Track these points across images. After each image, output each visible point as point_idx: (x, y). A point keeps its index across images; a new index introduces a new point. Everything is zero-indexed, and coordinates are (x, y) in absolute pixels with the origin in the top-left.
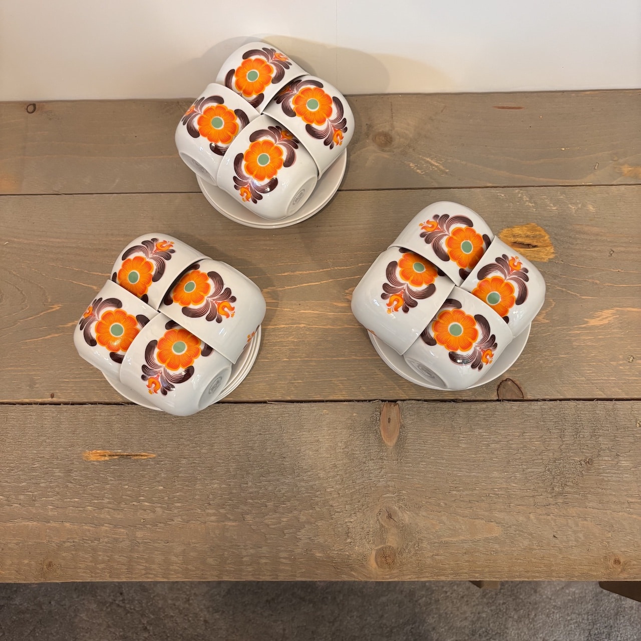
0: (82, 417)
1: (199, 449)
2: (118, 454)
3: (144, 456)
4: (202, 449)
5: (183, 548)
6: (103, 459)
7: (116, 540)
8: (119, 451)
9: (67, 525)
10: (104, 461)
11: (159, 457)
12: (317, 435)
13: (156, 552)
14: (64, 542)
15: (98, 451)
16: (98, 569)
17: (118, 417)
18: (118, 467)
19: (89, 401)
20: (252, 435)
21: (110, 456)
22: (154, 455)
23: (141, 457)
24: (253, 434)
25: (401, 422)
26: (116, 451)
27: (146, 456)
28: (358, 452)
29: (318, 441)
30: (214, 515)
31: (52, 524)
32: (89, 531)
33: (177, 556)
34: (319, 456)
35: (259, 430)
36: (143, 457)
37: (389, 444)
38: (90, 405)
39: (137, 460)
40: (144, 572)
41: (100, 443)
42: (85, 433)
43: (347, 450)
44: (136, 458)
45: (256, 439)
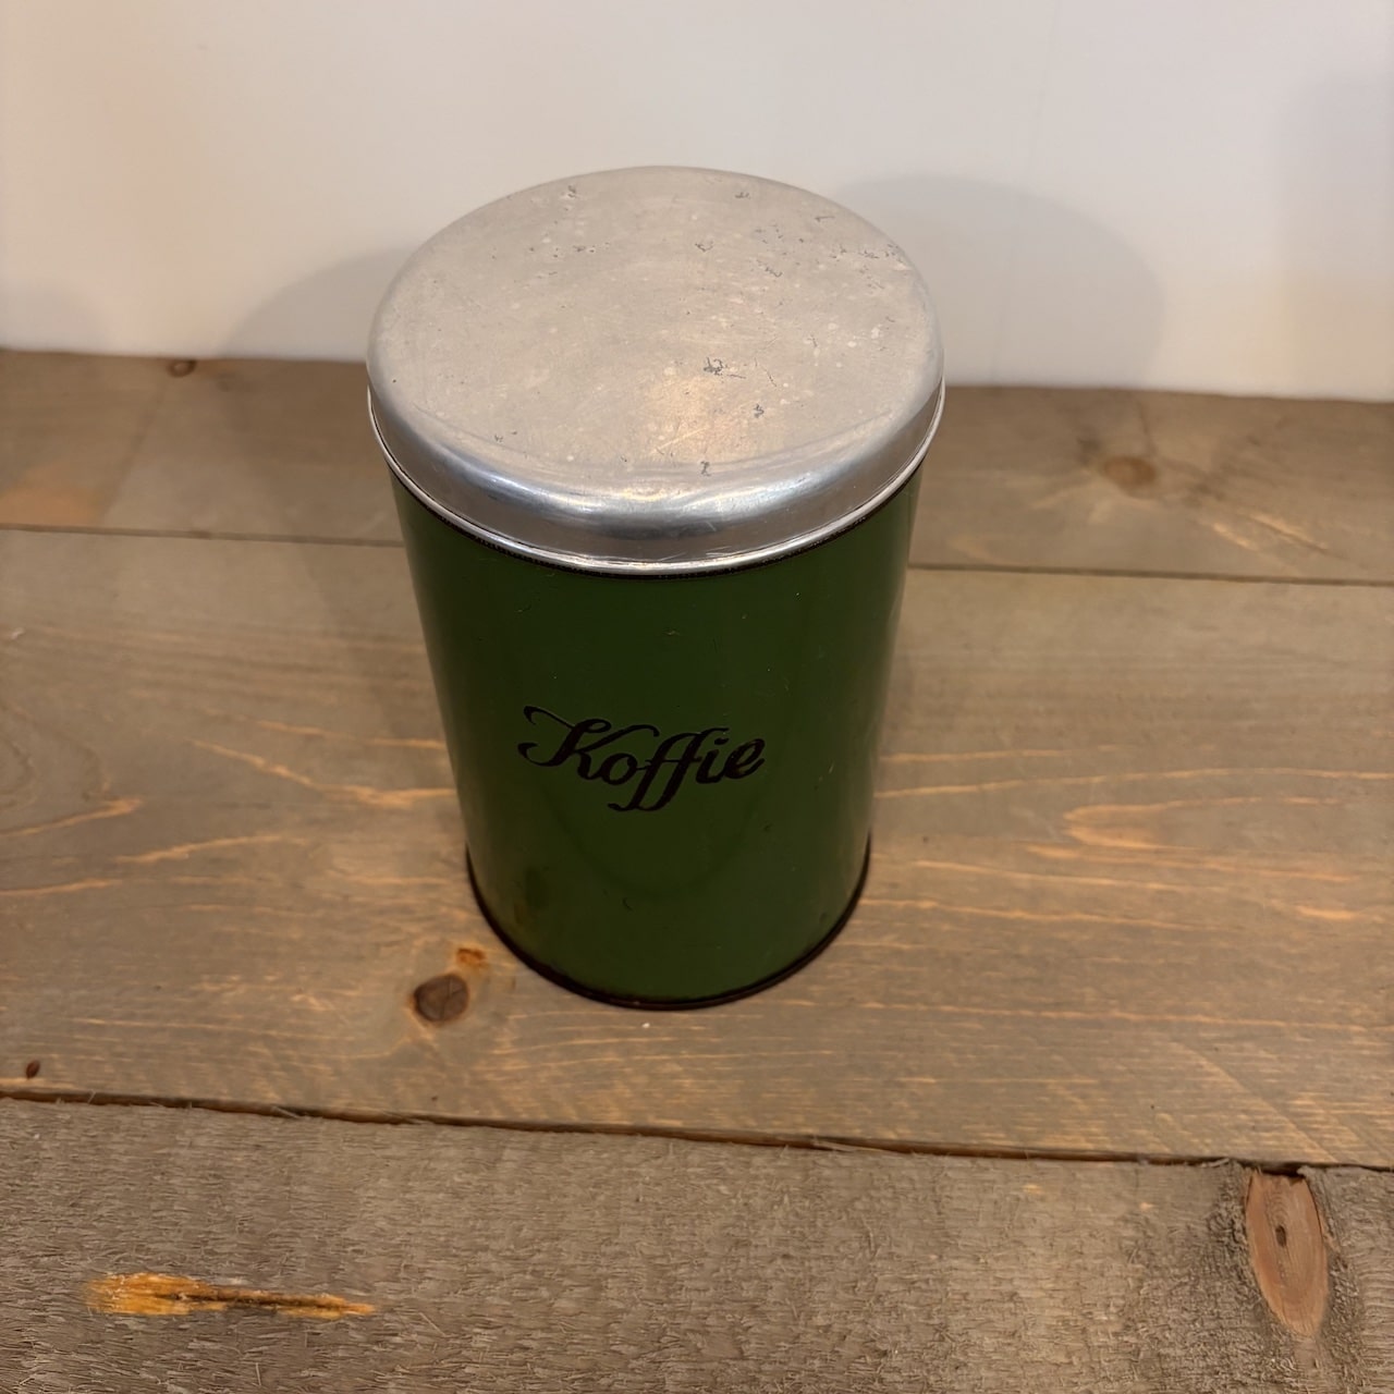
0: (121, 1149)
1: (544, 1293)
2: (228, 1292)
3: (328, 1307)
4: (557, 1297)
6: (165, 1308)
8: (235, 1281)
10: (168, 1318)
11: (387, 1316)
12: (1009, 1276)
15: (154, 1279)
17: (256, 1155)
18: (217, 1347)
19: (162, 1094)
20: (755, 1258)
21: (195, 1298)
22: (369, 1308)
23: (315, 1312)
24: (760, 1252)
25: (1327, 1246)
26: (221, 1281)
27: (337, 1308)
28: (1179, 1352)
29: (1013, 1296)
34: (1023, 1354)
35: (782, 1241)
36: (325, 1314)
37: (1296, 1326)
38: (161, 1110)
39: (300, 1321)
41: (168, 1246)
42: (118, 1203)
43: (1133, 1340)
44: (294, 1312)
45: (769, 1272)
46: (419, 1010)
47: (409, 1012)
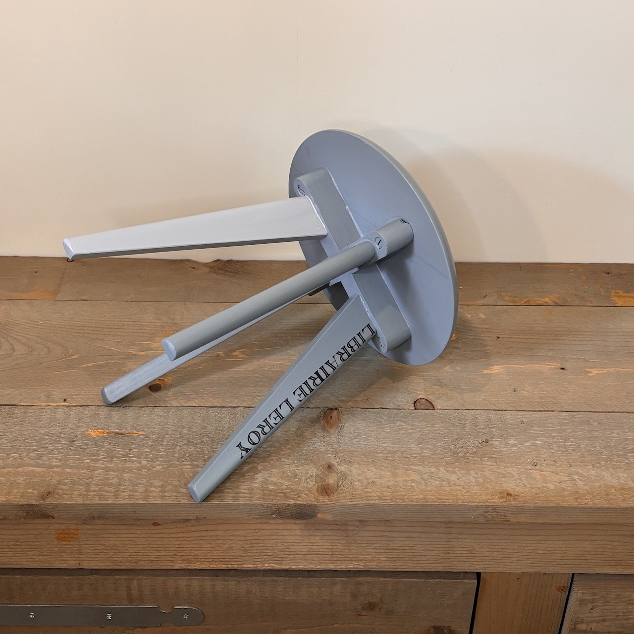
0: (88, 412)
1: (180, 430)
2: (114, 432)
4: (182, 430)
5: (161, 483)
6: (102, 435)
7: (107, 479)
8: (116, 430)
9: (68, 470)
11: (148, 434)
13: (139, 486)
14: (64, 480)
15: (99, 431)
16: (90, 495)
17: (117, 412)
18: (114, 439)
19: (95, 404)
20: (223, 423)
21: (107, 433)
22: (144, 433)
23: (133, 434)
25: (340, 418)
26: (113, 430)
27: (137, 433)
30: (189, 465)
31: (55, 469)
32: (85, 473)
33: (156, 487)
35: (229, 421)
36: (135, 434)
37: (330, 429)
38: (95, 407)
39: (130, 436)
40: (128, 497)
41: (101, 426)
42: (89, 421)
43: (297, 432)
44: (129, 434)
45: (225, 425)
46: (150, 390)
47: (148, 390)
